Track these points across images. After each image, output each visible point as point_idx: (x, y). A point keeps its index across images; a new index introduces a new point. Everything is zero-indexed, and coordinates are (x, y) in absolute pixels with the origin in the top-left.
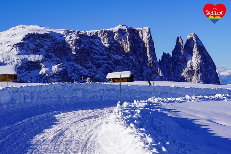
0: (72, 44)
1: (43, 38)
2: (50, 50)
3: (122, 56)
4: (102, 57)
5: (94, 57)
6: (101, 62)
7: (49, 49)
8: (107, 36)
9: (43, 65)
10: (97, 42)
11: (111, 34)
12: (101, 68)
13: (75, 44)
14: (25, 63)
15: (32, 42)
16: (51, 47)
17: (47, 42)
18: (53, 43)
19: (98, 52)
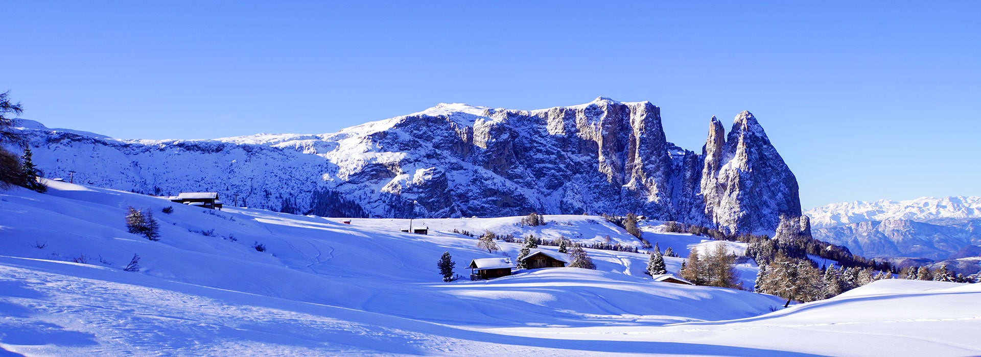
0: (483, 133)
1: (436, 123)
2: (443, 145)
3: (590, 156)
4: (548, 156)
5: (535, 157)
6: (544, 167)
7: (442, 143)
8: (563, 119)
9: (400, 170)
10: (545, 129)
11: (570, 115)
12: (544, 177)
13: (490, 133)
14: (370, 166)
15: (412, 132)
16: (447, 140)
17: (442, 130)
18: (451, 133)
19: (543, 148)
